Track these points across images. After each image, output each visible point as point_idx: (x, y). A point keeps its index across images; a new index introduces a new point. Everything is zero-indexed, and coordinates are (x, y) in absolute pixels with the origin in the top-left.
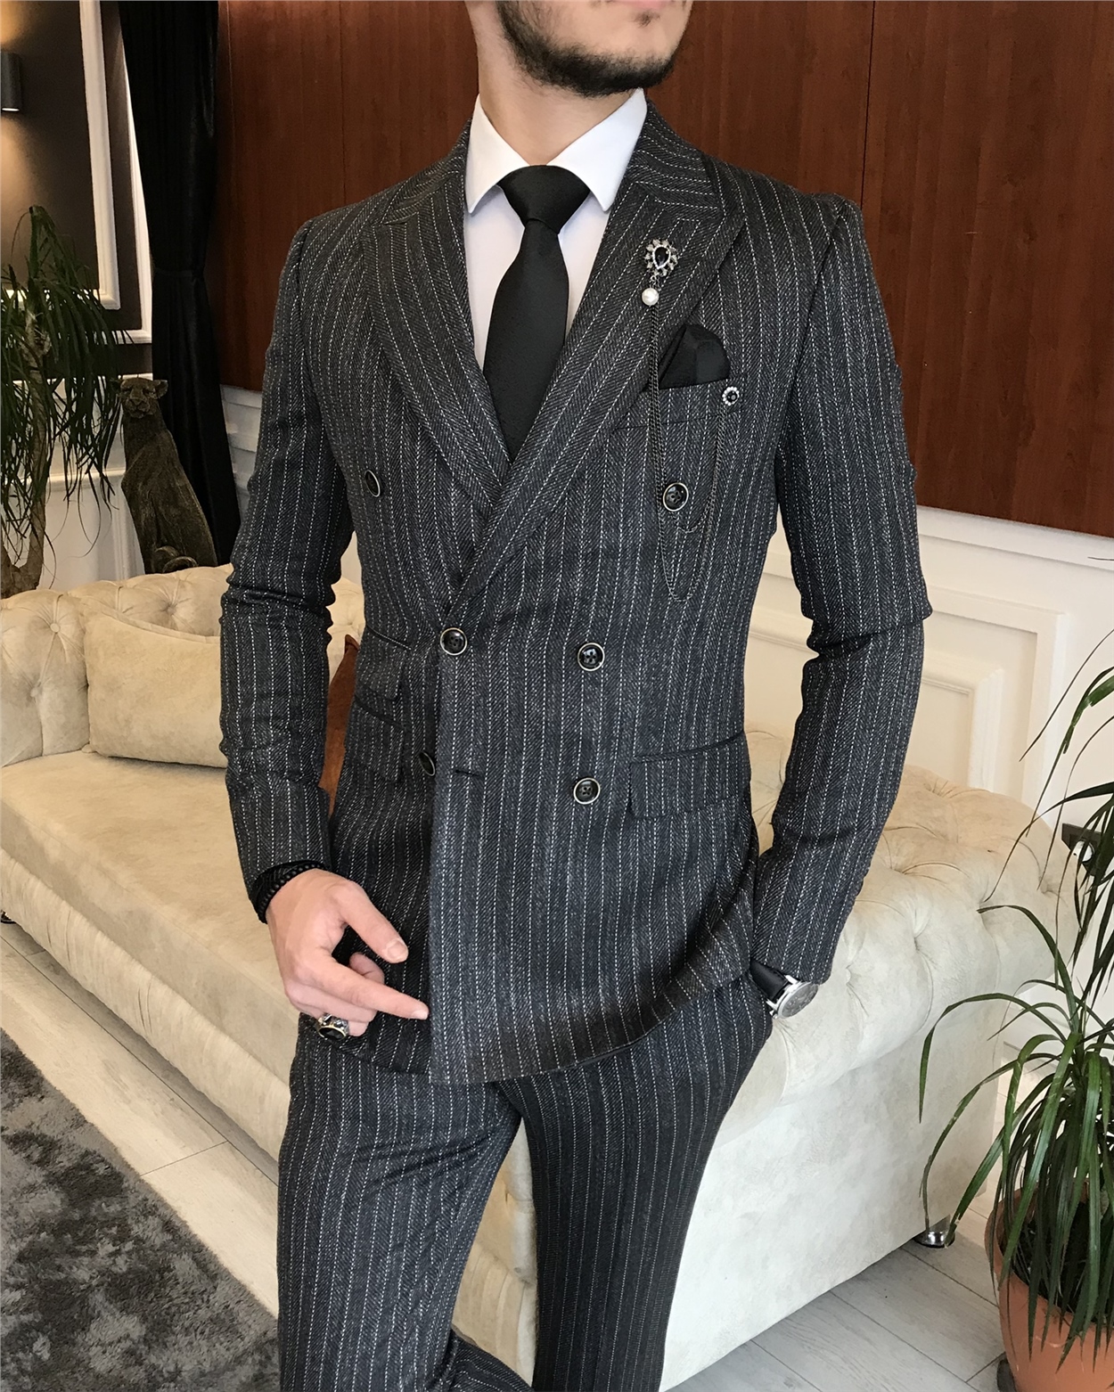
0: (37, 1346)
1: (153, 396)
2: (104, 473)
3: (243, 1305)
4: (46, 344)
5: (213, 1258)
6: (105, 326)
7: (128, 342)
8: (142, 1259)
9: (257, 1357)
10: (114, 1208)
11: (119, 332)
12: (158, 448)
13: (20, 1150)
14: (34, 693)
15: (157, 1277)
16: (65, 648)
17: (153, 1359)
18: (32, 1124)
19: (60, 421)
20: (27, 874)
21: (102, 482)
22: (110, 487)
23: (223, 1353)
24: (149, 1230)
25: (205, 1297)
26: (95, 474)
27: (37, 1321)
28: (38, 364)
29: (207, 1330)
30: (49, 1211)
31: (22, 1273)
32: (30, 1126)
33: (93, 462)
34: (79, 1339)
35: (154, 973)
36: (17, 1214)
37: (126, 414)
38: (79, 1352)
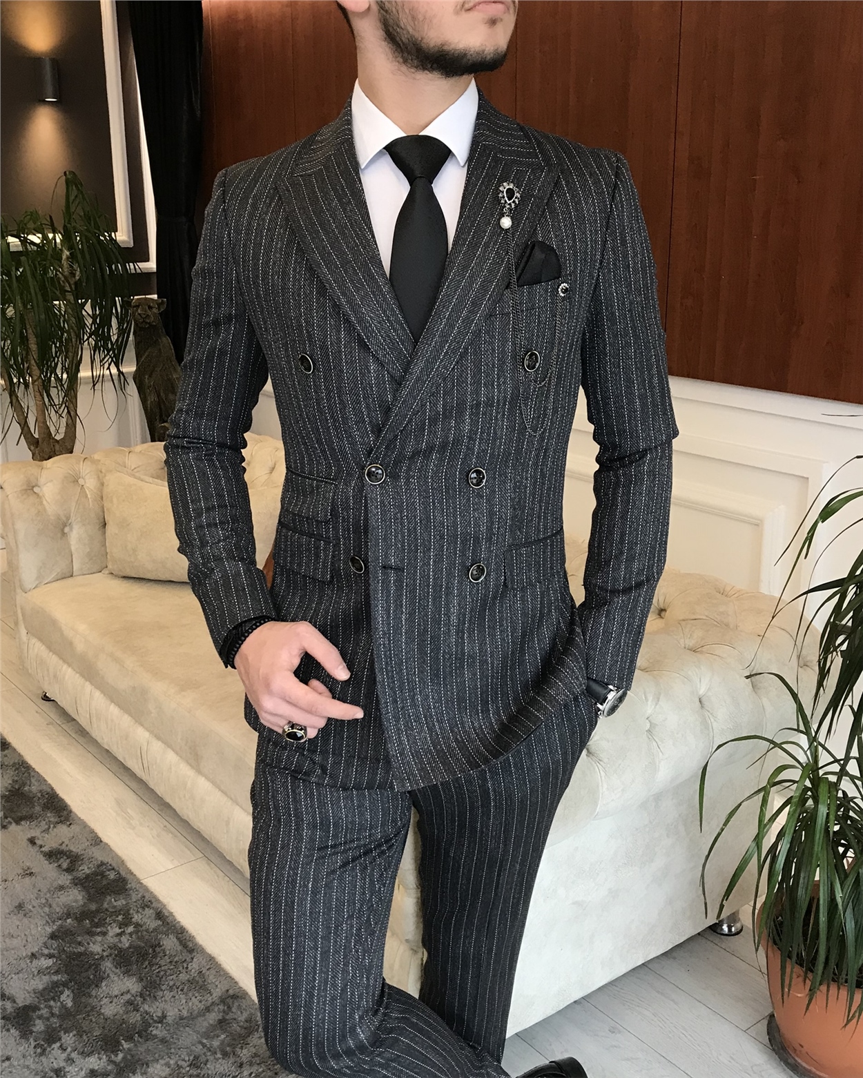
0: (63, 997)
1: (155, 310)
2: (120, 367)
3: (213, 971)
4: (78, 273)
5: (192, 938)
6: (121, 260)
7: (139, 271)
8: (140, 938)
9: (221, 1007)
10: (120, 903)
11: (131, 264)
12: (160, 349)
13: (54, 861)
14: (66, 530)
15: (151, 951)
16: (89, 496)
17: (146, 1007)
18: (63, 842)
19: (89, 331)
20: (61, 662)
21: (119, 375)
22: (125, 379)
23: (196, 1003)
24: (146, 919)
25: (185, 966)
26: (114, 371)
27: (63, 980)
28: (71, 288)
29: (186, 988)
30: (74, 904)
31: (54, 947)
32: (61, 845)
33: (112, 360)
34: (94, 993)
35: (151, 732)
36: (50, 906)
37: (136, 325)
38: (93, 1002)
